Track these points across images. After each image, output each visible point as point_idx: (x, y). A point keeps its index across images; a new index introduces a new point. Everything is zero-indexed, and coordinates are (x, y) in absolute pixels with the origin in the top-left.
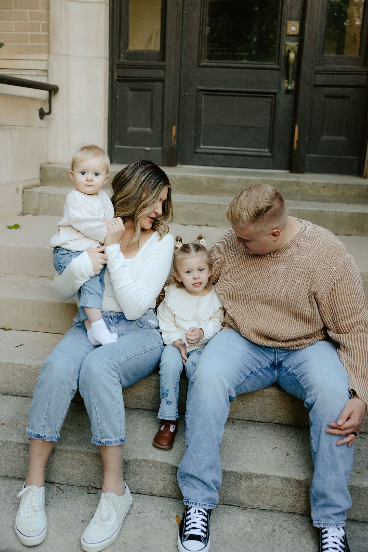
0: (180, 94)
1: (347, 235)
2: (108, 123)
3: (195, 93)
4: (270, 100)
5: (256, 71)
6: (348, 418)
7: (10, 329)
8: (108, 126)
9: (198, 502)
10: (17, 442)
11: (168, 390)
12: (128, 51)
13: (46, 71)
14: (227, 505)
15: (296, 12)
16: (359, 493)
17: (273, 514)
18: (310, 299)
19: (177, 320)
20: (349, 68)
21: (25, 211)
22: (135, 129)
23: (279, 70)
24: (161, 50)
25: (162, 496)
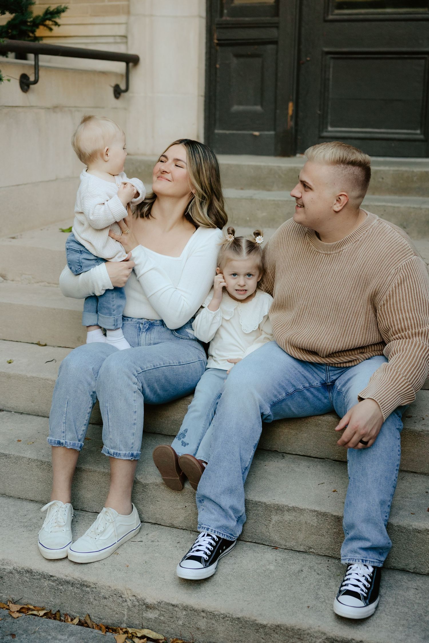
0: (299, 59)
3: (320, 57)
4: (423, 62)
7: (46, 345)
8: (205, 105)
9: (210, 528)
10: (30, 457)
12: (233, 5)
13: (125, 37)
14: (255, 543)
16: (408, 536)
17: (307, 556)
25: (184, 528)
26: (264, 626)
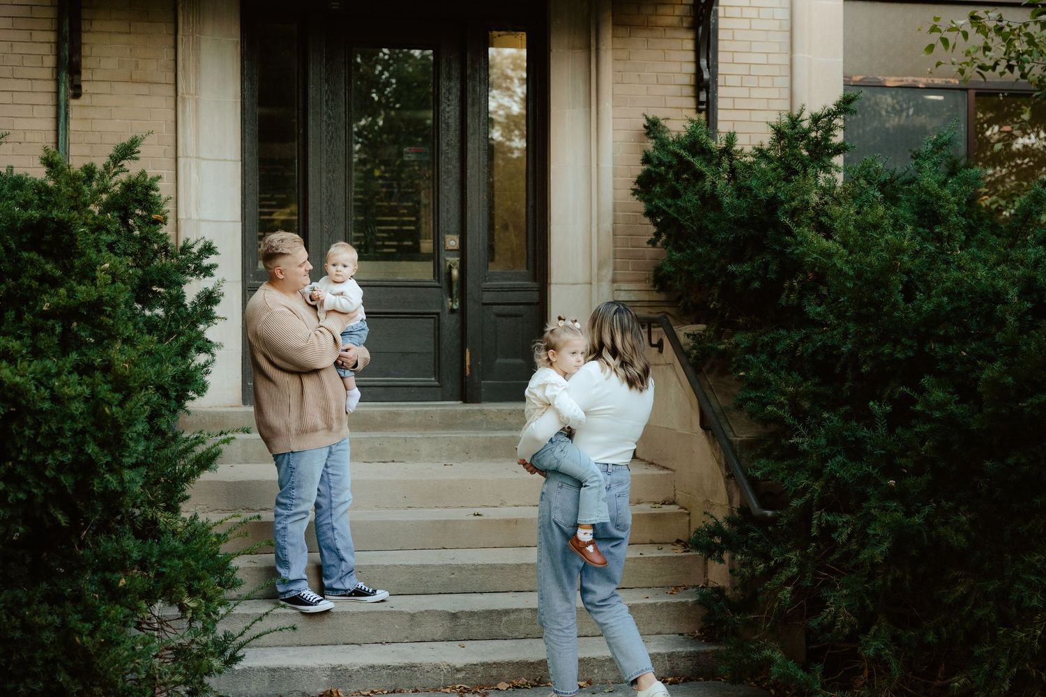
2: (243, 357)
4: (432, 320)
5: (414, 289)
15: (454, 225)
20: (519, 285)
23: (441, 287)
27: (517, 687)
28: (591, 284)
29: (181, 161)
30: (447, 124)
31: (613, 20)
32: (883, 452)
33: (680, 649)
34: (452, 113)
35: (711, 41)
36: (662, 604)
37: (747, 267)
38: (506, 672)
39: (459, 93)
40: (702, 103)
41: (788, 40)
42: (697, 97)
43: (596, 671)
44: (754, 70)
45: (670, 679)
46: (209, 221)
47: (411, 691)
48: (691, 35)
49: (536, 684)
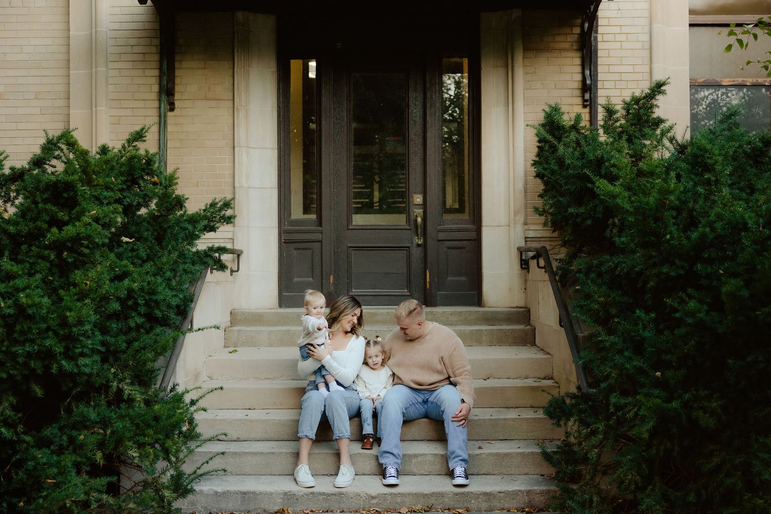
0: (334, 251)
1: (469, 346)
2: (278, 276)
3: (346, 249)
4: (405, 251)
5: (393, 231)
6: (460, 412)
7: (254, 409)
8: (278, 278)
11: (367, 418)
12: (290, 219)
13: (232, 239)
15: (419, 188)
18: (440, 361)
19: (367, 385)
20: (462, 227)
21: (226, 345)
22: (299, 279)
23: (411, 230)
24: (317, 218)
25: (371, 474)
26: (427, 495)
27: (415, 512)
28: (509, 226)
29: (236, 149)
30: (414, 121)
31: (523, 46)
32: (653, 349)
33: (536, 488)
34: (418, 113)
35: (593, 58)
36: (529, 453)
37: (582, 210)
38: (407, 500)
39: (422, 100)
40: (587, 101)
41: (649, 55)
42: (583, 97)
43: (473, 502)
44: (624, 77)
45: (527, 510)
46: (255, 188)
47: (339, 511)
48: (578, 54)
49: (428, 509)
